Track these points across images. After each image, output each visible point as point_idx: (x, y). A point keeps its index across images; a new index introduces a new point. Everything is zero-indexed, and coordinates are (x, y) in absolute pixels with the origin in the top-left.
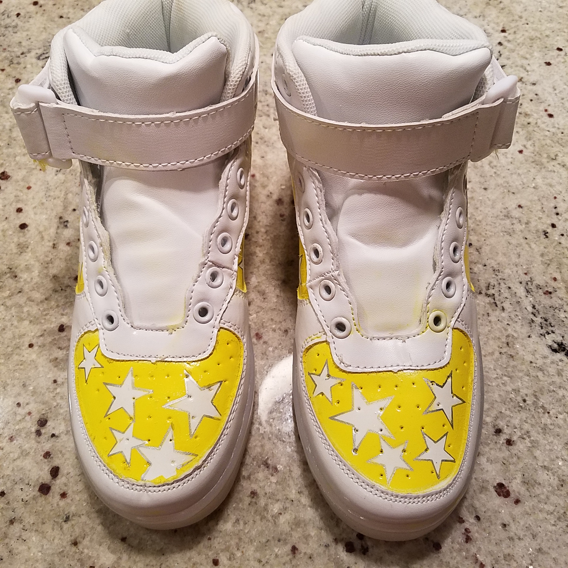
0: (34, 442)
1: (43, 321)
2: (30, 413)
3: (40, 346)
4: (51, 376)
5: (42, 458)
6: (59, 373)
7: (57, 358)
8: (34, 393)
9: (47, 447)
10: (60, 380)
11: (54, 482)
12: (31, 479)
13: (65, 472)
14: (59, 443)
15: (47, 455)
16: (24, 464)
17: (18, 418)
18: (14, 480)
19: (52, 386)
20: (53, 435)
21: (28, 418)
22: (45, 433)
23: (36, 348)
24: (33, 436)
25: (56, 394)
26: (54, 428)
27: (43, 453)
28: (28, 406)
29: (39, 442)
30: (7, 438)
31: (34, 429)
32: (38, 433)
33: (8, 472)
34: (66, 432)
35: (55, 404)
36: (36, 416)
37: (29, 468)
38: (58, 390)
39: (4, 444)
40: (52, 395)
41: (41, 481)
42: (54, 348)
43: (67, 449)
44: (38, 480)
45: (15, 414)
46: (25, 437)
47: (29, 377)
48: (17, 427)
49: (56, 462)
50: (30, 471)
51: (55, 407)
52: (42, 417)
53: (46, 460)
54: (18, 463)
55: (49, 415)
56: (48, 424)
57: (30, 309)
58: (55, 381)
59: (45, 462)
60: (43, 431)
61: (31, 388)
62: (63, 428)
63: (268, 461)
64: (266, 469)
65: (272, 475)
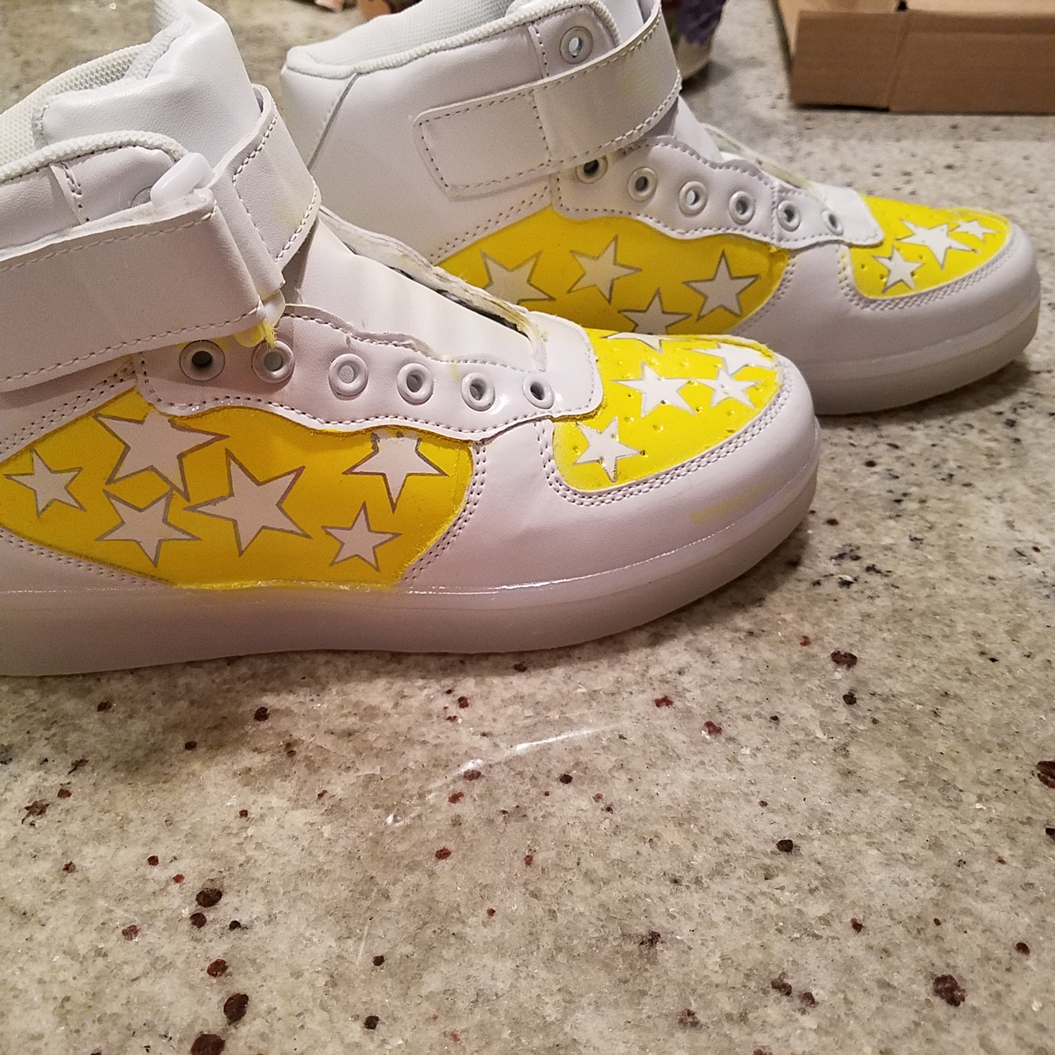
0: (185, 939)
1: (220, 701)
2: (178, 879)
3: (211, 747)
4: (235, 803)
5: (205, 974)
6: (253, 798)
7: (250, 769)
8: (191, 837)
9: (218, 950)
10: (254, 812)
11: (233, 1031)
12: (174, 1025)
13: (263, 1007)
14: (247, 942)
15: (218, 968)
16: (157, 988)
17: (151, 887)
18: (129, 1027)
19: (237, 823)
20: (235, 925)
21: (175, 887)
22: (214, 921)
23: (201, 749)
24: (186, 925)
25: (246, 838)
26: (237, 909)
27: (207, 965)
28: (175, 863)
29: (198, 940)
30: (120, 931)
31: (186, 912)
32: (198, 920)
33: (115, 1007)
34: (267, 918)
35: (242, 859)
36: (194, 884)
37: (169, 998)
38: (250, 832)
39: (110, 945)
40: (235, 841)
41: (198, 1029)
42: (244, 751)
43: (271, 955)
44: (191, 1026)
45: (144, 880)
46: (164, 929)
47: (183, 804)
48: (145, 908)
49: (240, 984)
50: (171, 1004)
51: (241, 865)
52: (210, 885)
53: (214, 981)
54: (143, 985)
55: (226, 882)
56: (223, 900)
57: (193, 681)
58: (244, 813)
59: (212, 985)
60: (210, 915)
61: (186, 827)
62: (259, 909)
63: (786, 981)
64: (785, 998)
65: (804, 1012)
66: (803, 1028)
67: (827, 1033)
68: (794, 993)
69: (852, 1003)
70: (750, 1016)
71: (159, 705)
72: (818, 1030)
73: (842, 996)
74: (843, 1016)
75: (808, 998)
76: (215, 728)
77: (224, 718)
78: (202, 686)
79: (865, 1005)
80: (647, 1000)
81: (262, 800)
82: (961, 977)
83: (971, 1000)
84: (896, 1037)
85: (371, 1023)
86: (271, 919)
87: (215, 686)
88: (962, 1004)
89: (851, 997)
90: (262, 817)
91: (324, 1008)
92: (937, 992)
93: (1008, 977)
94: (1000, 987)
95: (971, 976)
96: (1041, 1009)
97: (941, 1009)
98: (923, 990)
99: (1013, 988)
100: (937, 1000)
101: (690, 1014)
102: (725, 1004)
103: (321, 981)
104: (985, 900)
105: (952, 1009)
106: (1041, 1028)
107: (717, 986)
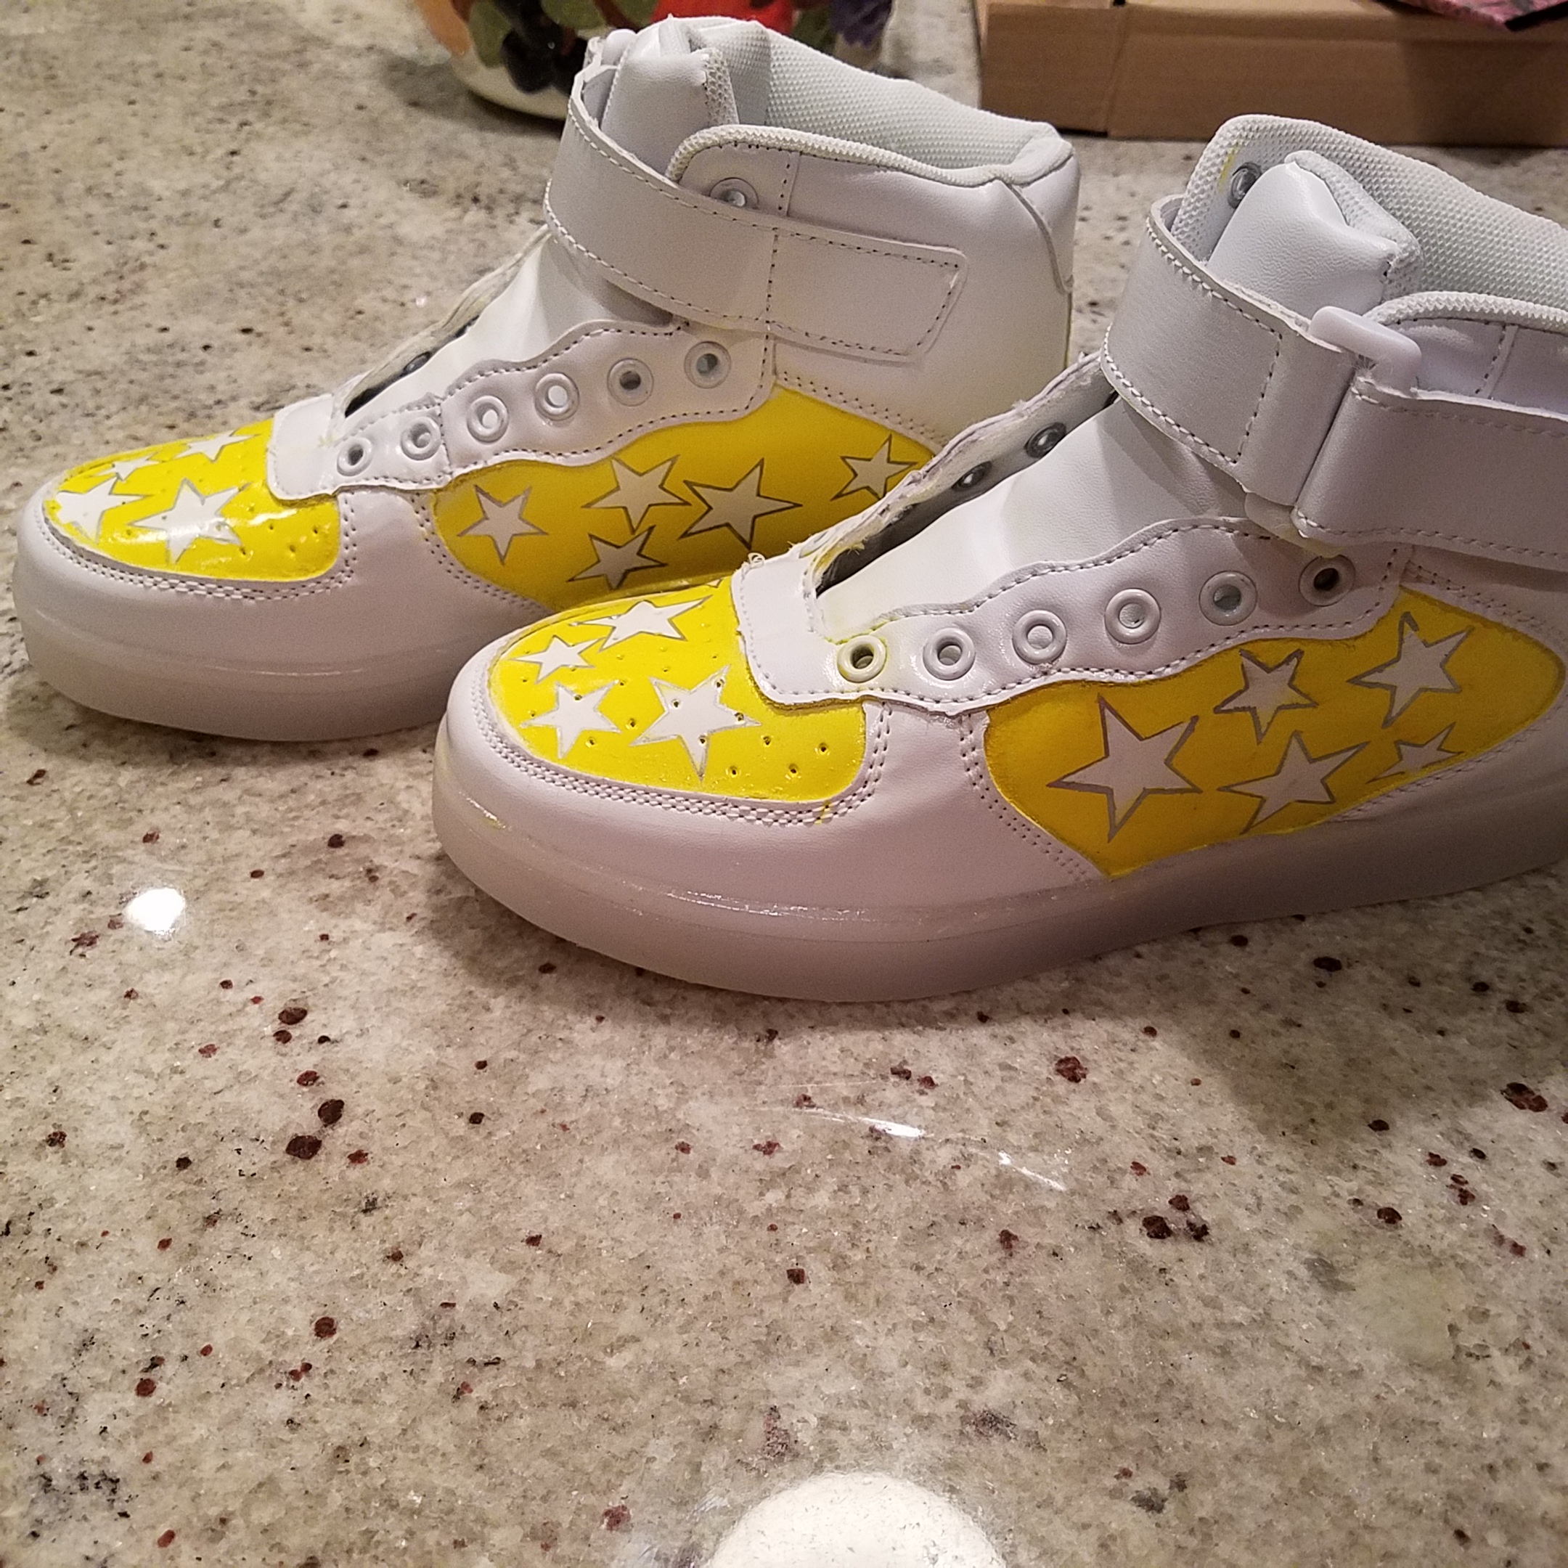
0: (270, 1053)
1: (287, 830)
2: (256, 1000)
3: (280, 875)
4: (313, 927)
5: (294, 1084)
6: (333, 922)
7: (327, 896)
8: (267, 961)
9: (307, 1063)
10: (335, 935)
11: (330, 1132)
12: (266, 1130)
13: (360, 1111)
14: (337, 1055)
15: (308, 1079)
16: (243, 1099)
17: (226, 1010)
18: (216, 1134)
19: (318, 947)
20: (323, 1039)
21: (253, 1008)
22: (300, 1037)
23: (269, 878)
24: (270, 1042)
25: (329, 960)
26: (325, 1025)
27: (297, 1076)
28: (251, 986)
29: (284, 1055)
30: (196, 1050)
31: (269, 1030)
32: (283, 1037)
33: (200, 1117)
34: (358, 1032)
35: (326, 980)
36: (275, 1005)
37: (257, 1108)
38: (333, 954)
39: (186, 1063)
40: (317, 963)
41: (291, 1132)
42: (319, 877)
43: (364, 1065)
44: (284, 1129)
45: (219, 1002)
46: (246, 1046)
47: (254, 931)
48: (222, 1028)
49: (333, 1092)
50: (260, 1112)
51: (326, 985)
52: (293, 1005)
53: (305, 1089)
54: (227, 1096)
55: (310, 1002)
56: (308, 1018)
57: (253, 810)
58: (325, 937)
59: (303, 1094)
60: (294, 1031)
61: (261, 952)
62: (349, 1023)
63: (906, 1067)
64: (905, 1082)
65: (922, 1093)
66: (921, 1107)
67: (945, 1109)
68: (913, 1077)
69: (971, 1084)
70: (868, 1099)
71: (215, 835)
72: (935, 1108)
73: (962, 1078)
74: (962, 1096)
75: (928, 1082)
76: (284, 856)
77: (293, 846)
78: (264, 815)
79: (983, 1085)
80: (763, 1088)
81: (344, 924)
82: (1084, 1058)
83: (1092, 1077)
84: (1014, 1111)
85: (476, 1119)
86: (363, 1033)
87: (278, 815)
88: (1083, 1081)
89: (970, 1078)
90: (345, 940)
91: (425, 1107)
92: (1059, 1072)
93: (1133, 1056)
94: (1123, 1065)
95: (1096, 1057)
96: (1162, 1082)
97: (1062, 1085)
98: (1045, 1070)
99: (1136, 1065)
100: (1059, 1078)
101: (806, 1098)
102: (843, 1088)
103: (421, 1085)
104: (1117, 991)
105: (1073, 1085)
106: (1160, 1098)
107: (835, 1074)
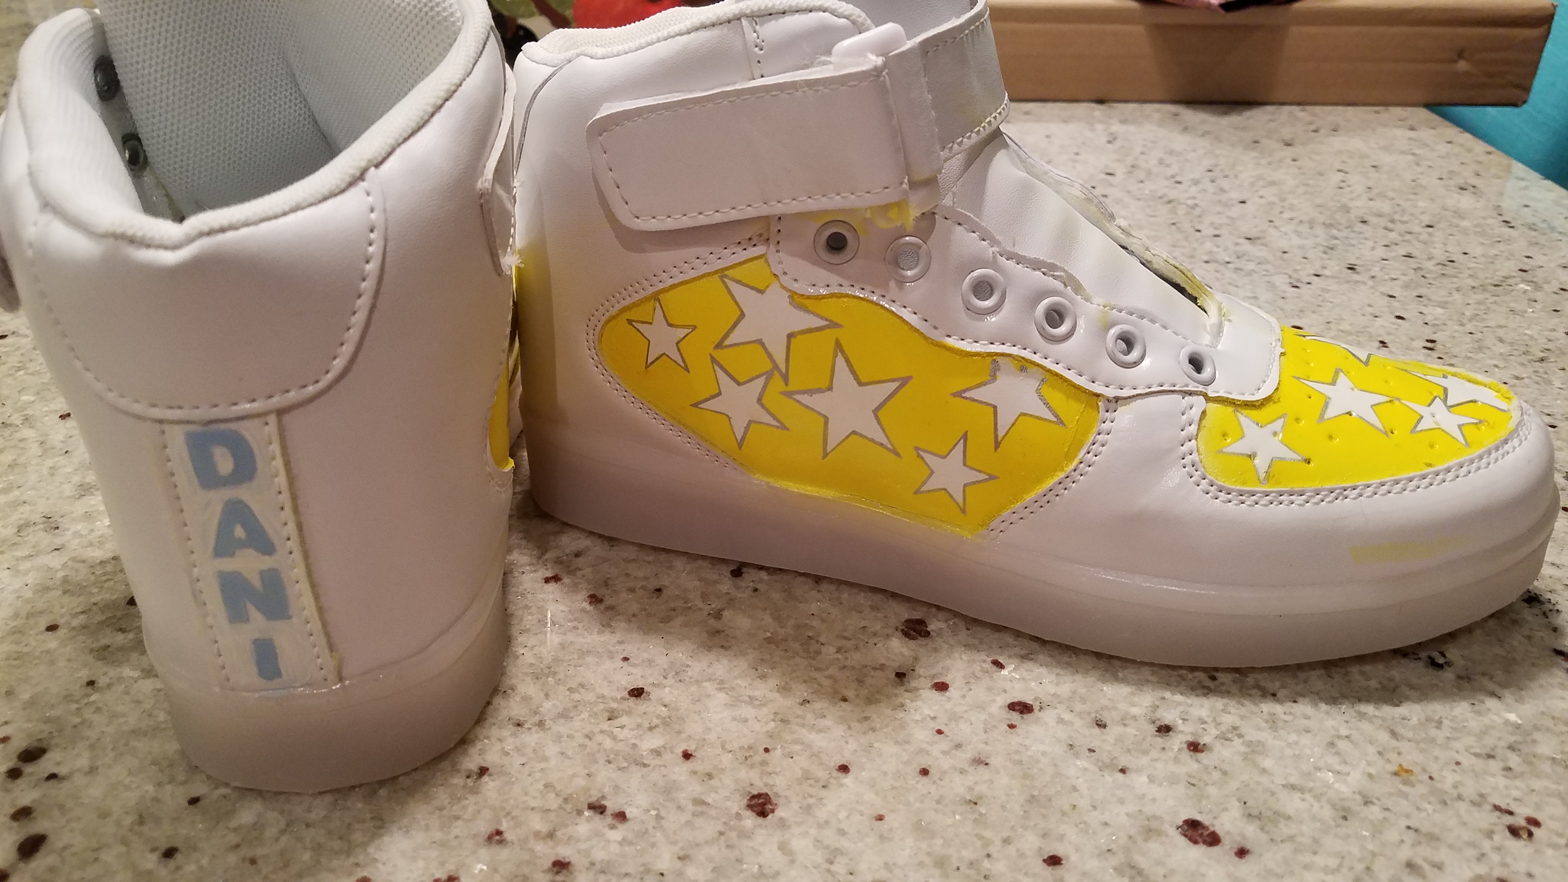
1: (95, 590)
3: (73, 628)
4: (85, 675)
5: (7, 820)
6: (105, 669)
7: (109, 646)
9: (27, 798)
10: (102, 681)
11: (22, 866)
13: (60, 844)
14: (59, 791)
15: (23, 814)
19: (81, 692)
20: (52, 777)
22: (32, 774)
23: (61, 632)
25: (86, 704)
26: (58, 763)
27: (12, 811)
29: (8, 791)
32: (14, 774)
34: (88, 769)
35: (77, 721)
36: (19, 744)
38: (93, 698)
40: (74, 706)
42: (108, 631)
43: (81, 801)
47: (28, 678)
49: (42, 826)
51: (75, 726)
52: (36, 745)
53: (15, 824)
55: (53, 742)
56: (46, 756)
57: (71, 573)
58: (91, 683)
59: (11, 828)
60: (28, 769)
61: (26, 696)
62: (83, 762)
63: (604, 802)
64: (599, 816)
65: (612, 827)
66: (608, 841)
67: (631, 843)
68: (609, 812)
69: (663, 818)
70: (559, 833)
71: (28, 595)
72: (622, 842)
73: (655, 813)
74: (651, 830)
75: (621, 816)
76: (83, 612)
77: (95, 604)
78: (79, 577)
79: (676, 819)
80: (460, 823)
81: (113, 672)
82: (776, 794)
83: (780, 813)
84: (698, 845)
85: (169, 853)
86: (92, 770)
87: (95, 579)
88: (770, 816)
89: (663, 813)
90: (109, 686)
91: (125, 842)
92: (750, 807)
93: (824, 793)
94: (812, 801)
95: (787, 793)
96: (848, 817)
97: (750, 820)
98: (737, 805)
99: (824, 801)
100: (749, 813)
101: (499, 833)
102: (538, 824)
103: (128, 820)
104: (820, 731)
105: (760, 820)
106: (842, 832)
107: (533, 809)
